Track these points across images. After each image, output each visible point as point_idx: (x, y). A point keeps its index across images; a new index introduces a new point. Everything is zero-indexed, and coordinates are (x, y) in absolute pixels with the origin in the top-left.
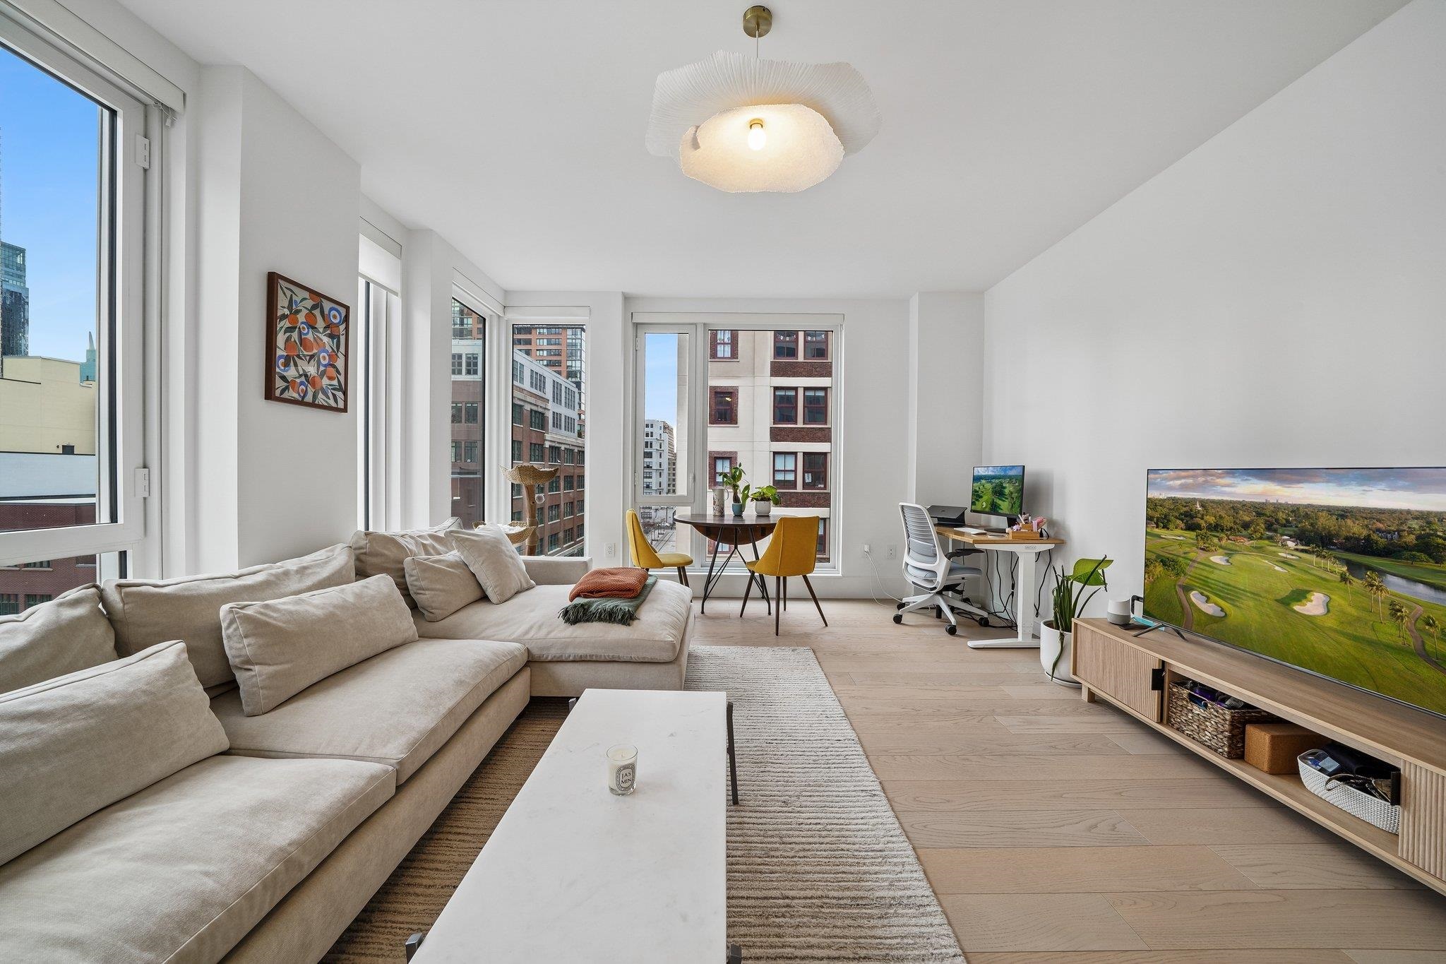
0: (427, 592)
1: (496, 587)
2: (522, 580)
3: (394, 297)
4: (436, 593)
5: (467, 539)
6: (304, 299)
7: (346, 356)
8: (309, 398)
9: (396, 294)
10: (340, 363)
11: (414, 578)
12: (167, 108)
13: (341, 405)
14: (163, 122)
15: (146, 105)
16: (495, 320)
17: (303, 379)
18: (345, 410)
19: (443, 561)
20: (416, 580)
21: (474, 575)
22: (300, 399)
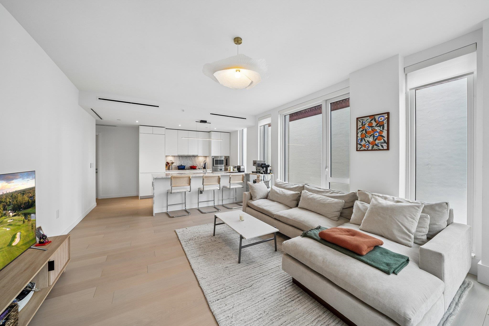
6: (368, 119)
7: (388, 130)
8: (370, 148)
10: (385, 134)
13: (386, 148)
17: (367, 143)
22: (367, 149)
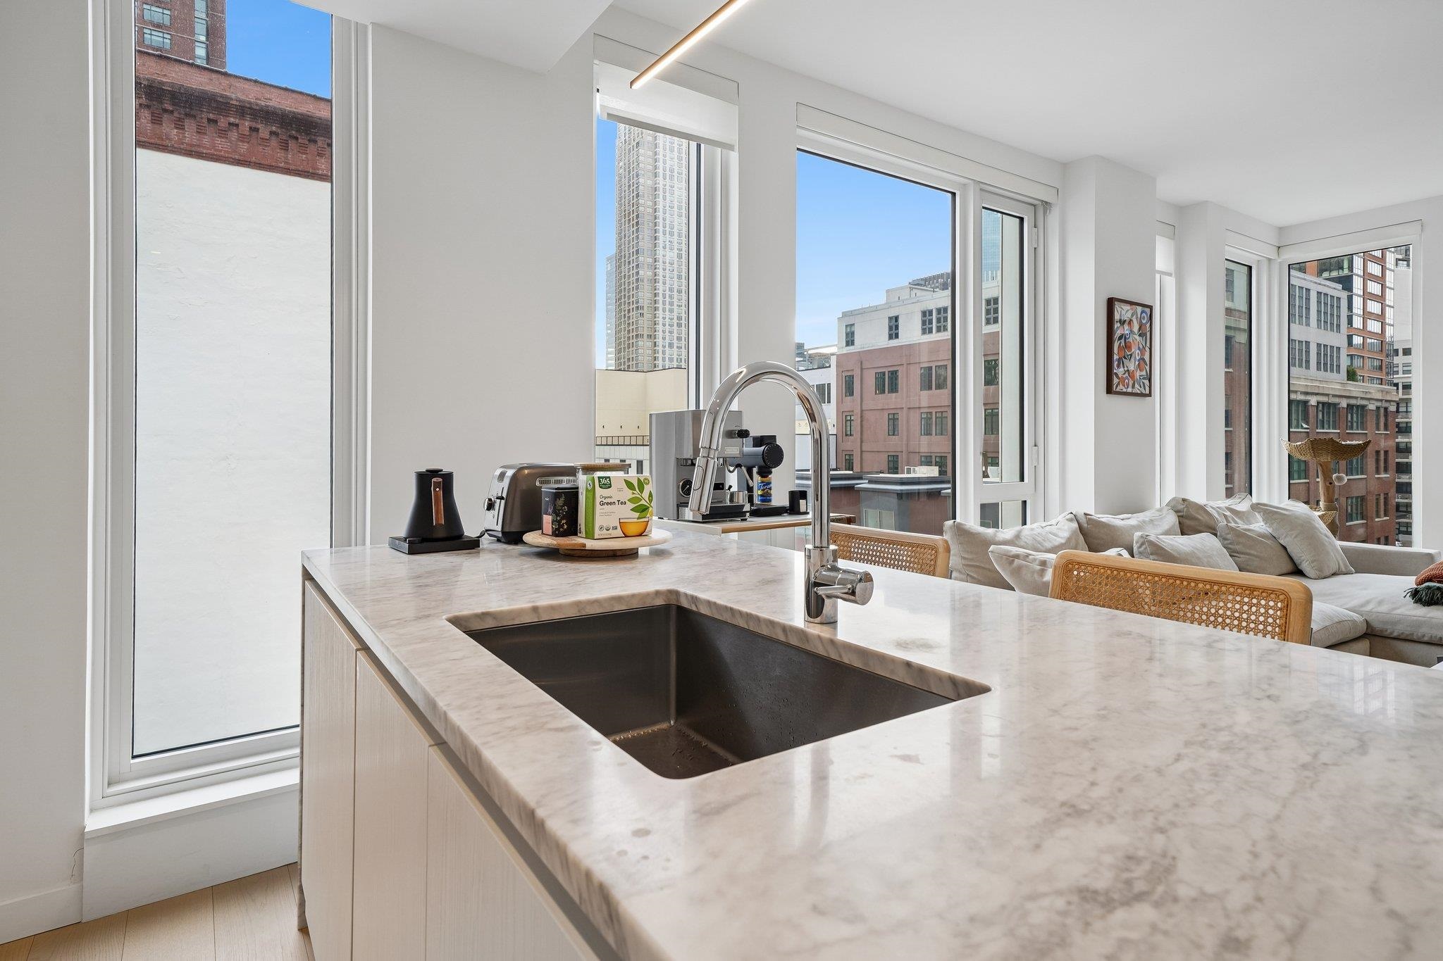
0: (1242, 556)
1: (1312, 562)
2: (1340, 562)
3: (1167, 278)
4: (1251, 557)
5: (1276, 512)
6: (1128, 311)
7: (1150, 349)
8: (1130, 389)
9: (1170, 275)
10: (1147, 357)
11: (1229, 542)
12: (1046, 203)
13: (1147, 392)
14: (1045, 213)
15: (1035, 206)
16: (1265, 264)
17: (1127, 374)
18: (1150, 395)
19: (1253, 530)
20: (1230, 544)
21: (1285, 548)
22: (1126, 391)
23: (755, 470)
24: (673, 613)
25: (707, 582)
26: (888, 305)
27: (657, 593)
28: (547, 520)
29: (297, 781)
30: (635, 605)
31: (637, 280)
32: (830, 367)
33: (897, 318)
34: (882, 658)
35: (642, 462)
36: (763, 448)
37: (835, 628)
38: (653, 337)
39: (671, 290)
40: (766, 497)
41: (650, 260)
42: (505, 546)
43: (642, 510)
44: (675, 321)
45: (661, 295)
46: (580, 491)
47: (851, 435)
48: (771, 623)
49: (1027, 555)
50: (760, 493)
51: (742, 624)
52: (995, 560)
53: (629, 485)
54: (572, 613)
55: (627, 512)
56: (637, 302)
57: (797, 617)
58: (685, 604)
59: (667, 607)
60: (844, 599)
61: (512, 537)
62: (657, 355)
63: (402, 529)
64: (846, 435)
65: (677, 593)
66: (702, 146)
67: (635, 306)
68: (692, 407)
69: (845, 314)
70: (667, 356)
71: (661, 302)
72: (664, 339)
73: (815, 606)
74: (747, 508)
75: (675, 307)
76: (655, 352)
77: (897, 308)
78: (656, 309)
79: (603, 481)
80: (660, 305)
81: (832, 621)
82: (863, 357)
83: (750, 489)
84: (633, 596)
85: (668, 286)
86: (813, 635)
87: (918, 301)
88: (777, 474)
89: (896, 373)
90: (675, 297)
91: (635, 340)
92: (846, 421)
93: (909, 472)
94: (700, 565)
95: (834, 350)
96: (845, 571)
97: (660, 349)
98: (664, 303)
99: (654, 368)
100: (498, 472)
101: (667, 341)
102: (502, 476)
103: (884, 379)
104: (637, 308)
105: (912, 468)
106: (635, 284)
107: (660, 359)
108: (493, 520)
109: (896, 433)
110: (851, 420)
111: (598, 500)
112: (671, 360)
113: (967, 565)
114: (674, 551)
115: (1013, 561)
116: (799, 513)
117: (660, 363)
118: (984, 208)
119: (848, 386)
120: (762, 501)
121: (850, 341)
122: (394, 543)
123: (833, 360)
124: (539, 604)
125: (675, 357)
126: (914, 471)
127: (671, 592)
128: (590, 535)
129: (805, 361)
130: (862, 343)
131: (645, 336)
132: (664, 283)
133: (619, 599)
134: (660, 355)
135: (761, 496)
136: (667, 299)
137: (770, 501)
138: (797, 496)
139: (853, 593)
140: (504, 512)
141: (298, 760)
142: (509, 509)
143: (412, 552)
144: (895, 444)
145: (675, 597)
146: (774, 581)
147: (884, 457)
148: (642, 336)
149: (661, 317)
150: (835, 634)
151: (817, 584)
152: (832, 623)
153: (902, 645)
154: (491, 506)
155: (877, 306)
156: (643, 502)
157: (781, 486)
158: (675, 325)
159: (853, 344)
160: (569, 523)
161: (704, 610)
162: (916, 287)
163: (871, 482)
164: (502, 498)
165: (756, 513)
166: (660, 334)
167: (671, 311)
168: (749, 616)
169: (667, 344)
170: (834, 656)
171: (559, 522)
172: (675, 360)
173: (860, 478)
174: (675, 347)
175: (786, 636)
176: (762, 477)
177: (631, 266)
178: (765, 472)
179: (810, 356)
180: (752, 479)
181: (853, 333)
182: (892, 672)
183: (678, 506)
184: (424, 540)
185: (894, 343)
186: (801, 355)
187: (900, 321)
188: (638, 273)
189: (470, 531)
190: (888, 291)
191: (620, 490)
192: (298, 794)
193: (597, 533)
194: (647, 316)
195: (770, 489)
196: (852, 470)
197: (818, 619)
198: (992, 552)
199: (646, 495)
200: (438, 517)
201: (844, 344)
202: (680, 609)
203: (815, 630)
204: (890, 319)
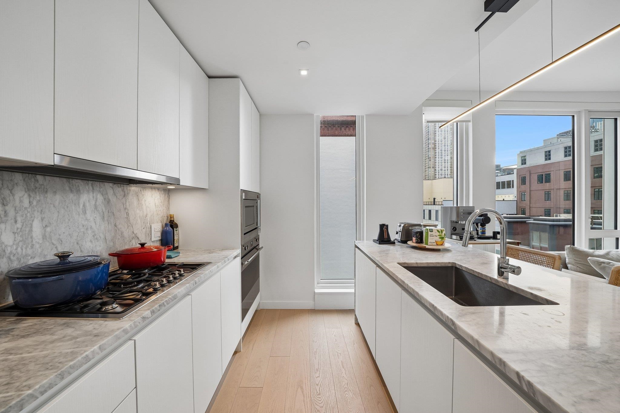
23: (479, 224)
24: (454, 268)
25: (464, 261)
26: (545, 146)
27: (449, 263)
28: (414, 239)
29: (354, 291)
30: (443, 265)
31: (428, 149)
32: (513, 174)
33: (549, 152)
34: (523, 291)
35: (431, 210)
36: (483, 217)
37: (508, 280)
38: (434, 167)
39: (441, 150)
40: (484, 232)
41: (433, 141)
42: (401, 244)
43: (442, 238)
44: (443, 161)
45: (437, 153)
46: (424, 232)
47: (524, 200)
48: (487, 276)
49: (610, 263)
50: (481, 231)
51: (477, 275)
52: (591, 263)
53: (438, 231)
54: (426, 265)
55: (438, 239)
56: (428, 156)
57: (495, 276)
58: (458, 267)
59: (452, 267)
60: (510, 273)
61: (404, 241)
62: (436, 174)
63: (376, 238)
64: (522, 201)
65: (455, 263)
66: (458, 123)
67: (427, 157)
68: (455, 205)
69: (521, 152)
70: (440, 174)
71: (437, 155)
72: (439, 168)
73: (501, 274)
74: (476, 236)
75: (443, 156)
76: (435, 172)
77: (550, 147)
78: (435, 158)
79: (431, 230)
80: (437, 156)
81: (507, 278)
82: (530, 170)
83: (477, 231)
84: (442, 263)
85: (440, 149)
86: (500, 281)
87: (562, 143)
88: (487, 226)
89: (549, 175)
90: (443, 153)
91: (427, 169)
92: (522, 195)
93: (557, 216)
94: (461, 256)
95: (516, 167)
96: (511, 265)
97: (437, 171)
98: (439, 155)
99: (435, 178)
100: (399, 224)
101: (440, 168)
102: (400, 226)
103: (542, 178)
104: (428, 158)
105: (558, 215)
106: (428, 150)
107: (437, 175)
108: (398, 237)
109: (549, 199)
110: (524, 195)
111: (429, 235)
112: (441, 175)
113: (576, 263)
114: (452, 250)
115: (601, 264)
116: (497, 239)
117: (437, 176)
118: (591, 118)
119: (523, 181)
120: (482, 234)
121: (524, 162)
122: (374, 241)
123: (515, 171)
124: (418, 262)
125: (443, 174)
126: (560, 216)
127: (453, 263)
128: (427, 244)
129: (501, 172)
130: (530, 163)
131: (432, 167)
132: (439, 149)
133: (438, 263)
134: (437, 174)
135: (482, 232)
136: (440, 154)
137: (485, 234)
138: (495, 234)
139: (514, 272)
140: (401, 235)
141: (354, 287)
142: (402, 234)
143: (379, 244)
144: (548, 204)
145: (454, 264)
146: (487, 263)
147: (543, 210)
148: (430, 167)
149: (437, 160)
150: (508, 282)
151: (502, 268)
152: (507, 279)
153: (530, 288)
154: (397, 233)
155: (538, 148)
156: (442, 236)
157: (489, 230)
158: (443, 162)
159: (525, 163)
160: (420, 239)
161: (464, 269)
162: (561, 137)
163: (534, 220)
164: (400, 231)
165: (480, 238)
166: (437, 166)
167: (441, 158)
168: (479, 273)
169: (440, 169)
170: (507, 288)
171: (418, 240)
172: (443, 175)
173: (530, 218)
174: (443, 170)
175: (491, 280)
176: (482, 226)
177: (426, 144)
178: (483, 225)
179: (504, 170)
180: (478, 228)
181: (525, 160)
182: (526, 295)
183: (451, 235)
184: (382, 241)
185: (548, 162)
186: (500, 170)
187: (552, 153)
188: (428, 146)
189: (392, 239)
190: (544, 141)
191: (436, 233)
192: (354, 294)
193: (429, 244)
194: (432, 160)
195: (485, 230)
196: (525, 215)
197: (502, 277)
198: (589, 259)
199: (443, 234)
200: (386, 236)
201: (521, 164)
202: (456, 268)
203: (501, 280)
204: (546, 152)
